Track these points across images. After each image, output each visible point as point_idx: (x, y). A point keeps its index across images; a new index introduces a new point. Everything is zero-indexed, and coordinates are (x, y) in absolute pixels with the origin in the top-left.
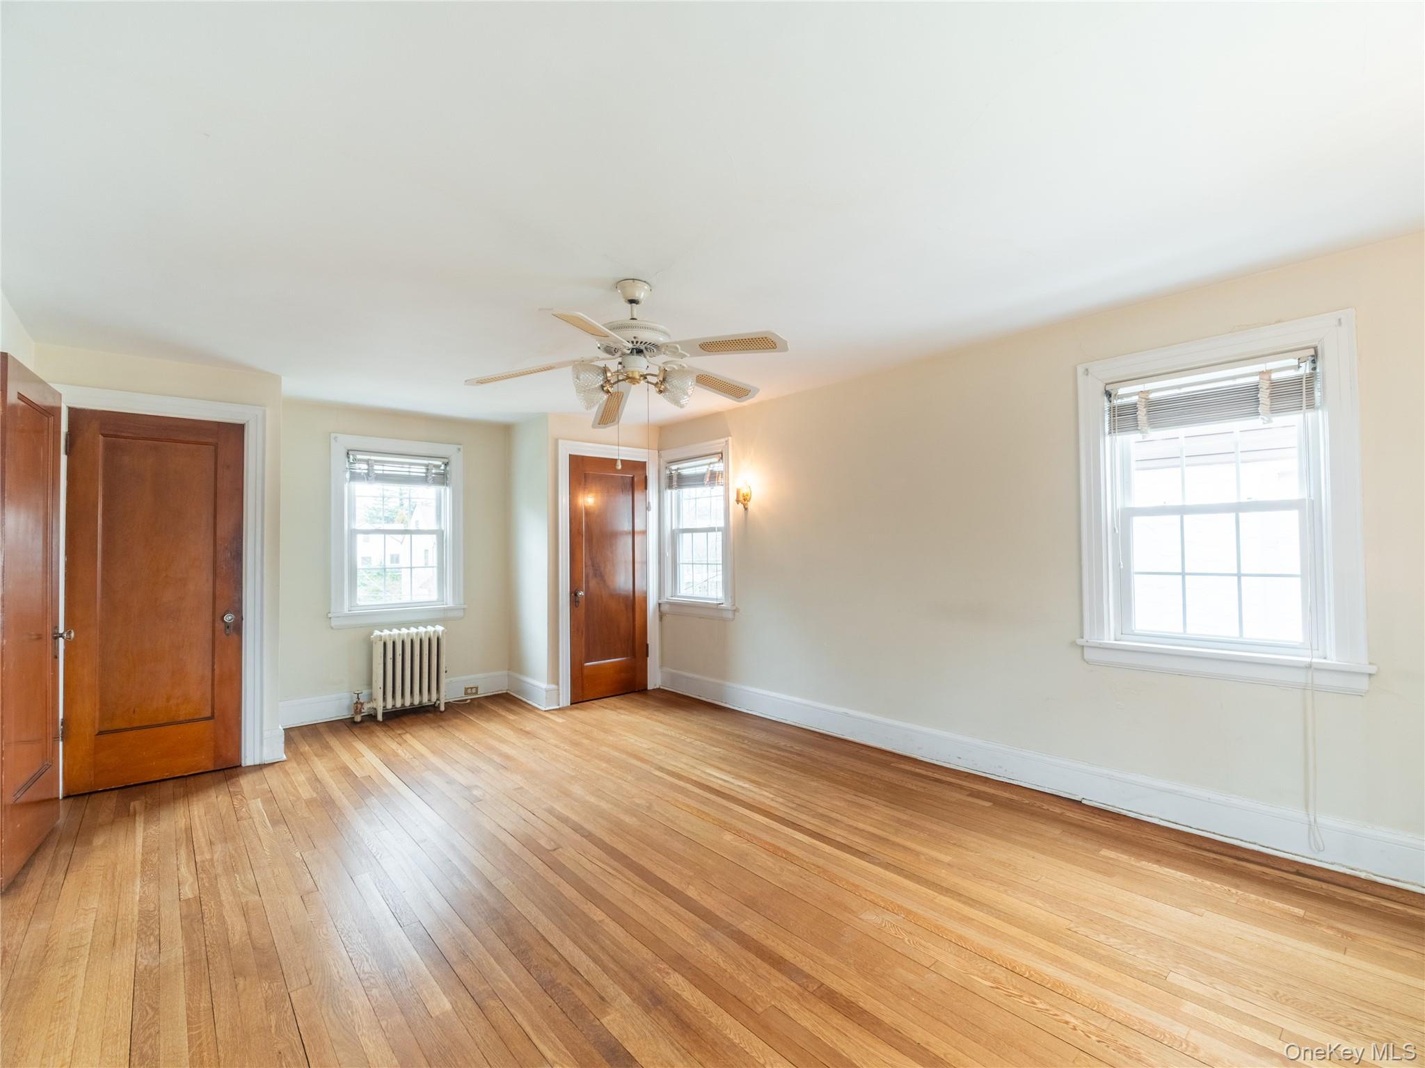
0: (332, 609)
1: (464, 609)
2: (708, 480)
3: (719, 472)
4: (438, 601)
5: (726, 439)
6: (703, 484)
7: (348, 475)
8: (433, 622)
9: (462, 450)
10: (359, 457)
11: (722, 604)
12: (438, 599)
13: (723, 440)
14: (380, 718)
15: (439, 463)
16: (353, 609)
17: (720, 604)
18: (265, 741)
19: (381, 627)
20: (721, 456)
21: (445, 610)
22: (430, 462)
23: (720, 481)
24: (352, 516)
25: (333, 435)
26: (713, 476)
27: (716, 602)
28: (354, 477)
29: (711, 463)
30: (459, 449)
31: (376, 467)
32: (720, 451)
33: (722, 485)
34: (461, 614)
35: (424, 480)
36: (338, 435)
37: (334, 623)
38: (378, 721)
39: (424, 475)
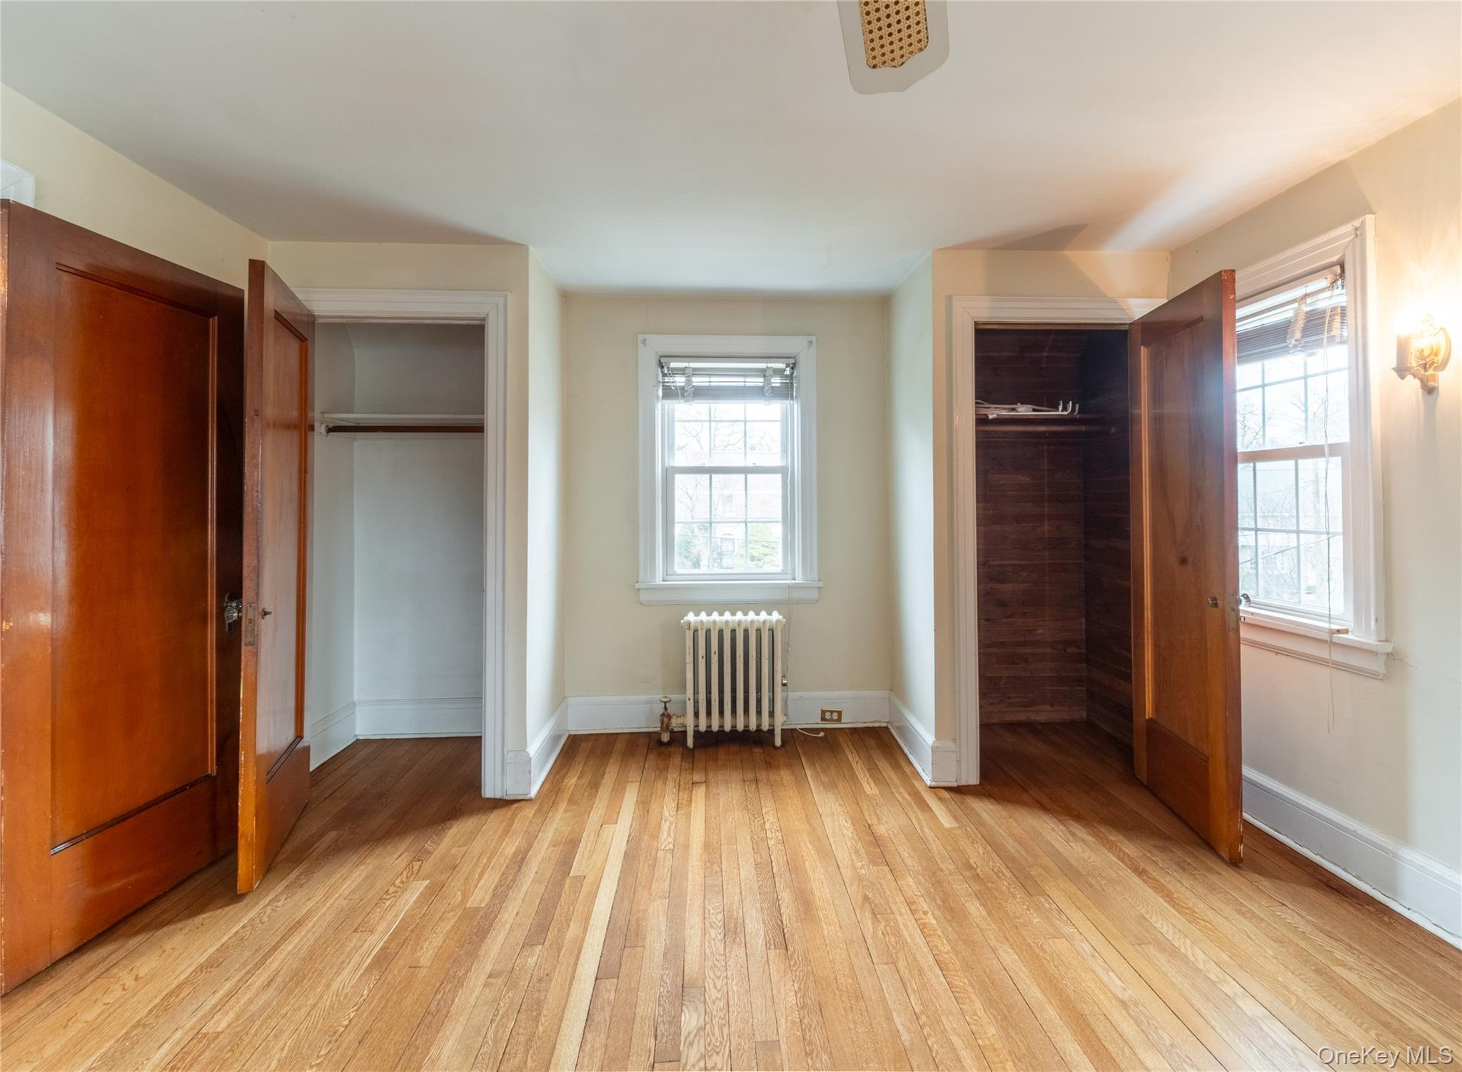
0: (641, 578)
1: (819, 588)
2: (1298, 335)
3: (1334, 309)
4: (783, 572)
5: (1357, 223)
6: (1287, 347)
7: (660, 393)
8: (769, 606)
9: (814, 343)
10: (673, 365)
11: (1346, 631)
12: (783, 571)
13: (1347, 228)
14: (690, 743)
15: (782, 366)
16: (669, 577)
17: (1338, 631)
18: (508, 768)
19: (697, 607)
20: (1340, 269)
21: (790, 587)
22: (769, 365)
23: (1336, 332)
24: (670, 447)
25: (641, 337)
26: (1315, 324)
27: (1326, 625)
28: (669, 393)
29: (1307, 295)
30: (811, 342)
31: (694, 379)
32: (1335, 259)
33: (1342, 342)
34: (814, 595)
35: (759, 393)
36: (646, 336)
37: (643, 597)
38: (687, 747)
39: (762, 384)
